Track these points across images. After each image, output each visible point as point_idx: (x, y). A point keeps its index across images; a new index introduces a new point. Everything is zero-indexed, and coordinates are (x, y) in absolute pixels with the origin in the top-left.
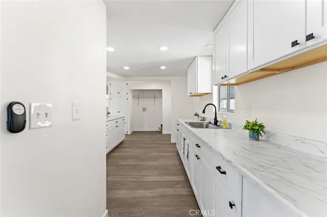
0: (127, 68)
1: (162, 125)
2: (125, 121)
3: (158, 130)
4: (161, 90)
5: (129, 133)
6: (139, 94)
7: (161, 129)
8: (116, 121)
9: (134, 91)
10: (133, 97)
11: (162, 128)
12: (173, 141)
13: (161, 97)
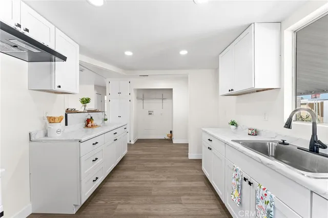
0: (129, 53)
1: (171, 132)
2: (128, 130)
3: (167, 138)
4: (172, 89)
5: (133, 142)
6: (145, 94)
7: (171, 137)
8: (114, 132)
9: (139, 90)
10: (138, 98)
11: (171, 135)
12: (192, 155)
13: (171, 98)
